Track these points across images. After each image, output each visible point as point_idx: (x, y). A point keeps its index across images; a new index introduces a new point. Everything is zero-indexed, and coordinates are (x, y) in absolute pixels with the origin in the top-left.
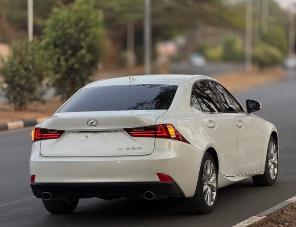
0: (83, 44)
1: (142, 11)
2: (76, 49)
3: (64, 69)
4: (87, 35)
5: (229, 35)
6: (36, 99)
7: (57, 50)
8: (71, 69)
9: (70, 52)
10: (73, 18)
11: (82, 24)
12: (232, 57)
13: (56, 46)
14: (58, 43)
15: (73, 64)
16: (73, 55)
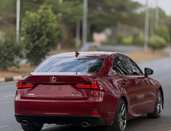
0: (44, 32)
1: (81, 15)
2: (40, 35)
3: (32, 47)
4: (47, 27)
5: (136, 30)
6: (14, 65)
7: (29, 35)
8: (36, 47)
9: (36, 37)
10: (39, 17)
11: (43, 20)
12: (137, 43)
13: (28, 33)
14: (29, 31)
15: (38, 44)
16: (38, 39)
